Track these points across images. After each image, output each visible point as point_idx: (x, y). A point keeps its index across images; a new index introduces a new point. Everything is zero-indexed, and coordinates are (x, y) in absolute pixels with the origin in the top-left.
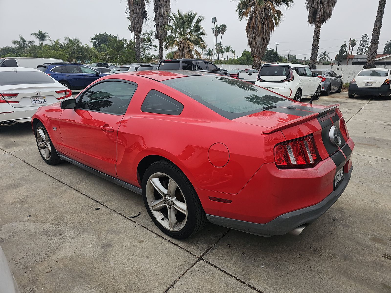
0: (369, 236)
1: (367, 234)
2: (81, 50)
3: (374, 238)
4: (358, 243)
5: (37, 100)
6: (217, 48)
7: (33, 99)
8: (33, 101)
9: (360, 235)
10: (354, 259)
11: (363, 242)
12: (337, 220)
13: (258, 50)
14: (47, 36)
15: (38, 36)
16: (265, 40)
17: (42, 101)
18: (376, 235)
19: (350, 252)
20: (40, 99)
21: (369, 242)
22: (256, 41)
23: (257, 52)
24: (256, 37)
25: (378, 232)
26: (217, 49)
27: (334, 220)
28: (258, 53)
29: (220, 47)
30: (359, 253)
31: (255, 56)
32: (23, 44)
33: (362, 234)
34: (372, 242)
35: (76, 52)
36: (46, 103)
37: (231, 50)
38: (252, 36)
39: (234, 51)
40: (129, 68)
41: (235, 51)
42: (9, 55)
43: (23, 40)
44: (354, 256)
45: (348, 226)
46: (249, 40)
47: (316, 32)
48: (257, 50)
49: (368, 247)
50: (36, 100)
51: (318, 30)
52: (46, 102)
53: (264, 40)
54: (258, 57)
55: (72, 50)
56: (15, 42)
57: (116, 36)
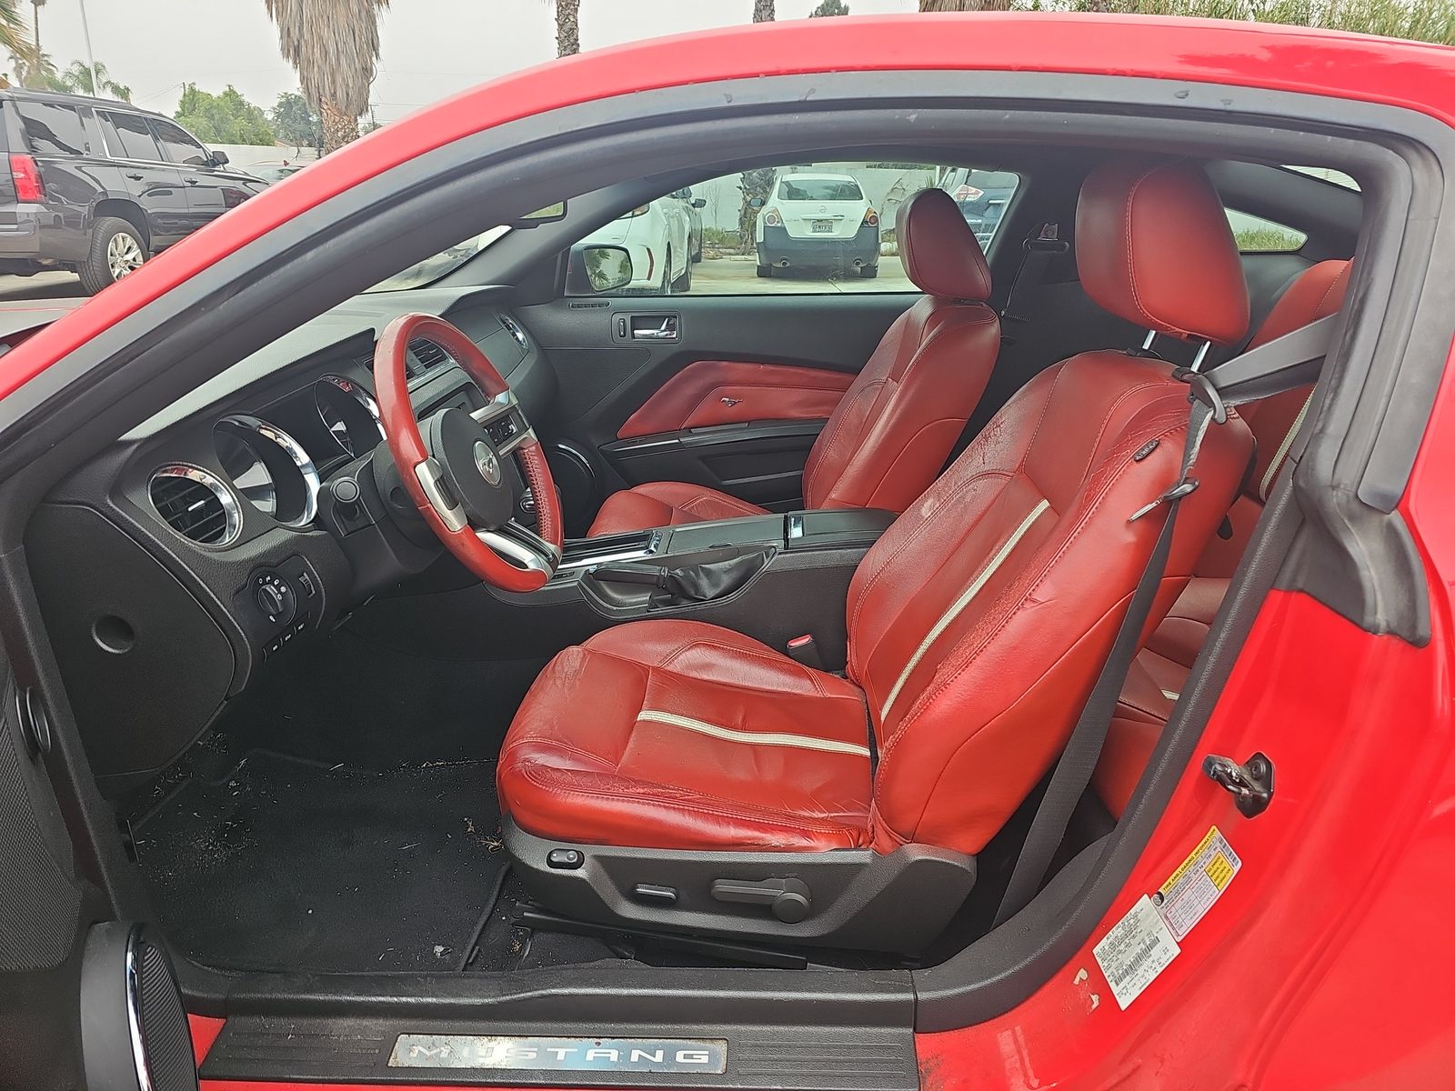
6: (22, 68)
13: (339, 80)
16: (361, 39)
22: (321, 38)
23: (335, 93)
24: (317, 20)
26: (24, 73)
28: (339, 94)
29: (39, 64)
31: (325, 107)
37: (109, 82)
38: (294, 13)
39: (122, 87)
41: (128, 89)
46: (286, 33)
47: (566, 28)
48: (334, 82)
51: (572, 19)
53: (357, 38)
54: (342, 114)
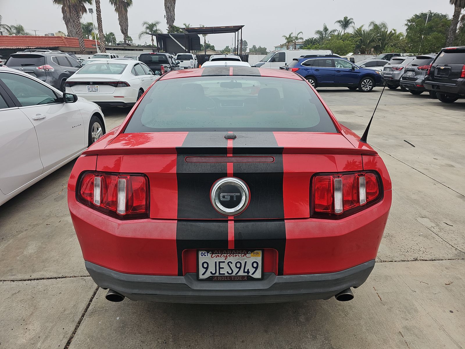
2: (383, 37)
14: (351, 23)
15: (342, 23)
32: (324, 33)
35: (375, 40)
40: (403, 60)
42: (309, 46)
43: (326, 29)
55: (371, 38)
56: (319, 32)
57: (444, 14)
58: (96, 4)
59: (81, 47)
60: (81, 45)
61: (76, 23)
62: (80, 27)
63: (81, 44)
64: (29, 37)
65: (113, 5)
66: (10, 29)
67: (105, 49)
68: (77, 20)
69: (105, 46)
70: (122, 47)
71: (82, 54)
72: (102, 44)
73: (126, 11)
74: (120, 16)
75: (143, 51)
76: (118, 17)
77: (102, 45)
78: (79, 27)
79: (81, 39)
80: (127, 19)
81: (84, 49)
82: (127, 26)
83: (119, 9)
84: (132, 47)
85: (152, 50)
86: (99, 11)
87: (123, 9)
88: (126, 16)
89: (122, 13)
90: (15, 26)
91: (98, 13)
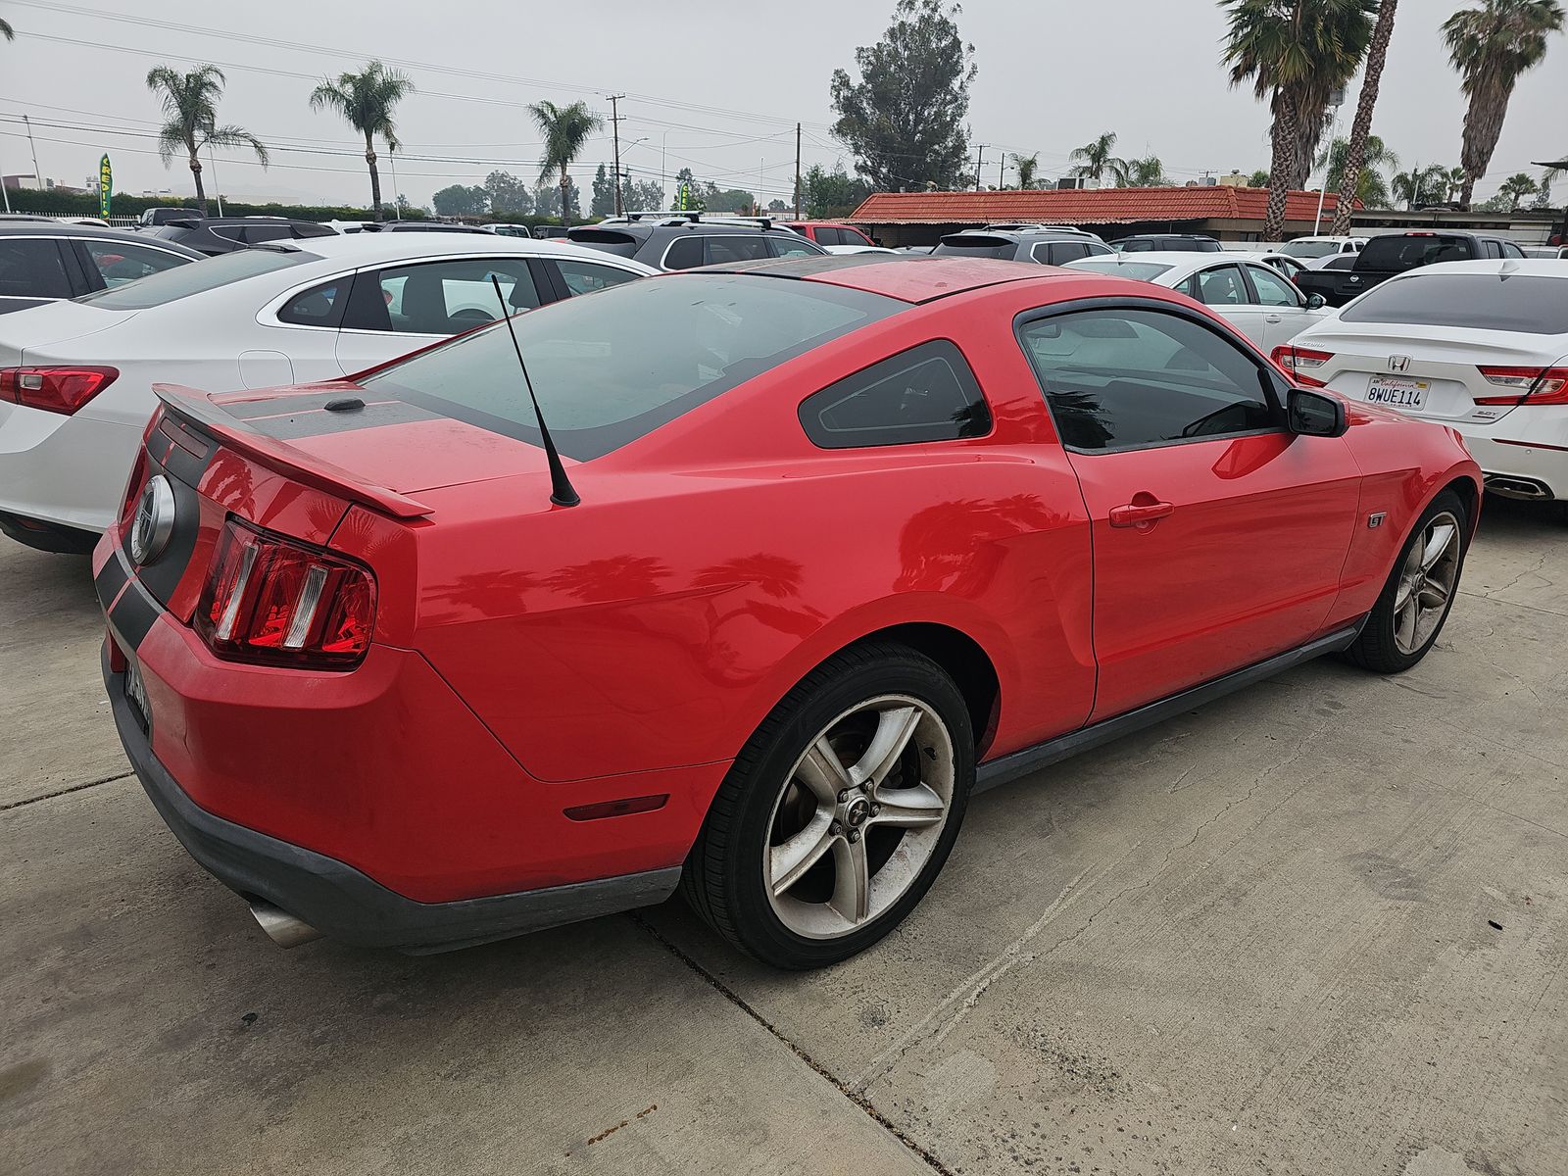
0: (58, 1071)
1: (74, 1072)
3: (36, 1080)
4: (82, 1008)
5: (1389, 388)
7: (1378, 382)
8: (1373, 391)
9: (98, 1045)
10: (58, 952)
11: (68, 1024)
12: (242, 1029)
17: (1407, 396)
18: (31, 1102)
19: (85, 960)
20: (1406, 387)
21: (46, 1044)
25: (33, 1125)
27: (251, 1018)
30: (55, 977)
33: (93, 1059)
34: (31, 1058)
36: (1415, 409)
44: (64, 958)
45: (175, 1040)
49: (34, 1025)
50: (1386, 387)
52: (1418, 403)
58: (1368, 74)
59: (1272, 216)
60: (1273, 212)
61: (1281, 142)
62: (1288, 154)
63: (1274, 208)
64: (1164, 191)
65: (1463, 69)
66: (1127, 169)
67: (1348, 221)
68: (1287, 132)
69: (1355, 212)
70: (1429, 215)
71: (1267, 241)
72: (1344, 208)
73: (1508, 86)
74: (1476, 106)
75: (1508, 229)
76: (1466, 110)
77: (1341, 211)
78: (1284, 153)
79: (1280, 191)
80: (1499, 116)
81: (1277, 223)
82: (1494, 139)
83: (1480, 83)
84: (1471, 215)
85: (1549, 224)
86: (1371, 97)
87: (1496, 82)
88: (1500, 103)
89: (1489, 93)
90: (1142, 161)
91: (1363, 104)
